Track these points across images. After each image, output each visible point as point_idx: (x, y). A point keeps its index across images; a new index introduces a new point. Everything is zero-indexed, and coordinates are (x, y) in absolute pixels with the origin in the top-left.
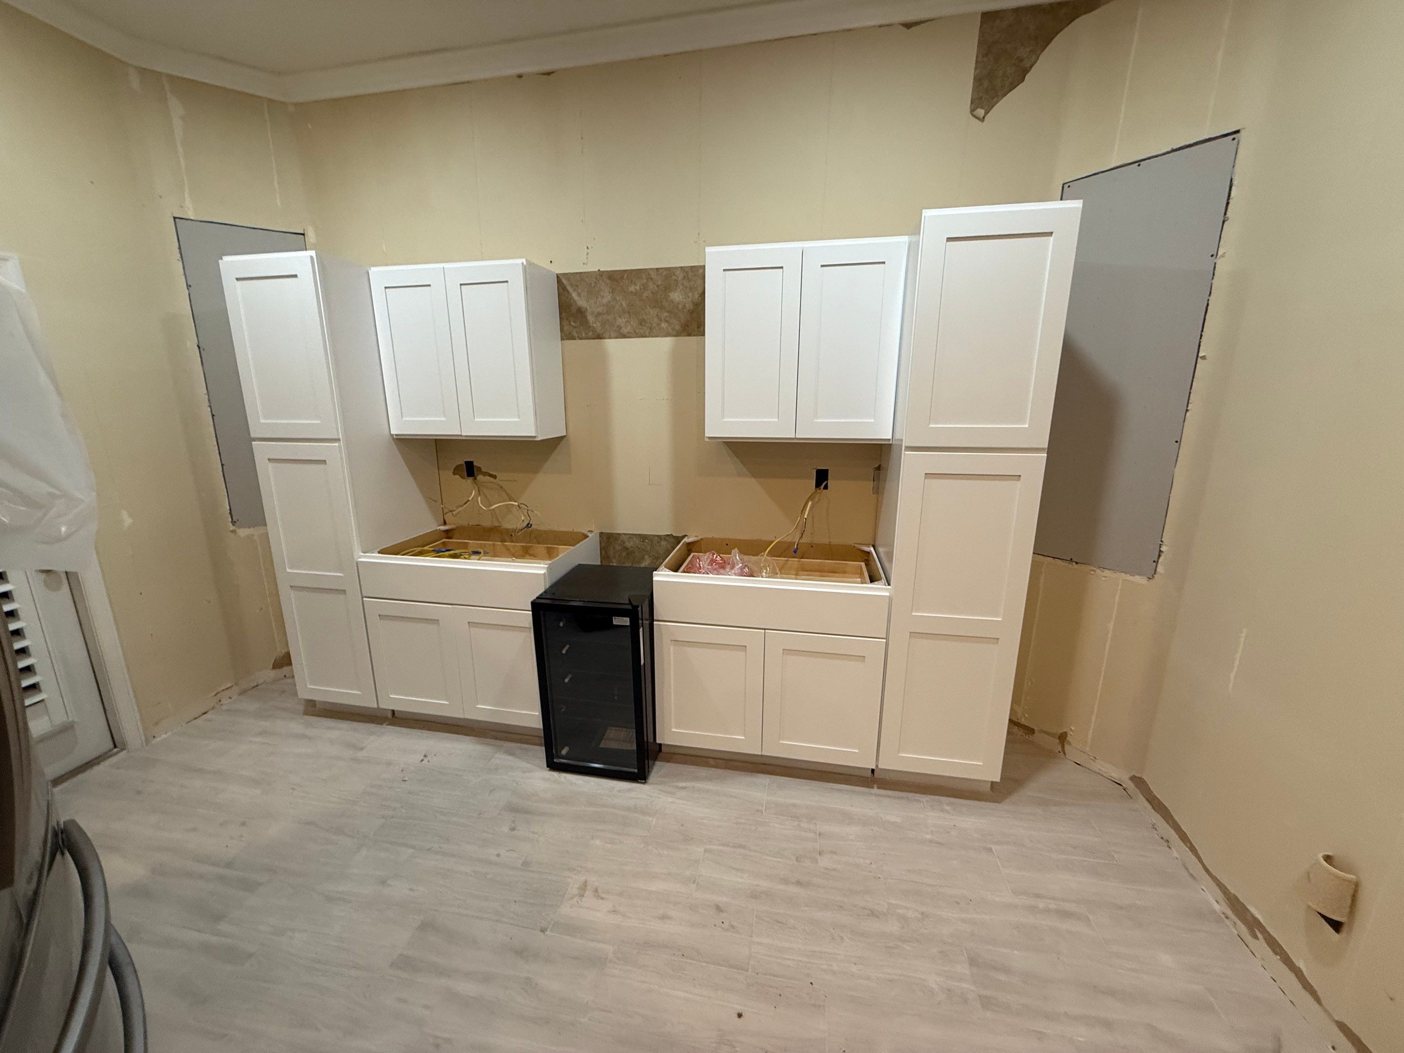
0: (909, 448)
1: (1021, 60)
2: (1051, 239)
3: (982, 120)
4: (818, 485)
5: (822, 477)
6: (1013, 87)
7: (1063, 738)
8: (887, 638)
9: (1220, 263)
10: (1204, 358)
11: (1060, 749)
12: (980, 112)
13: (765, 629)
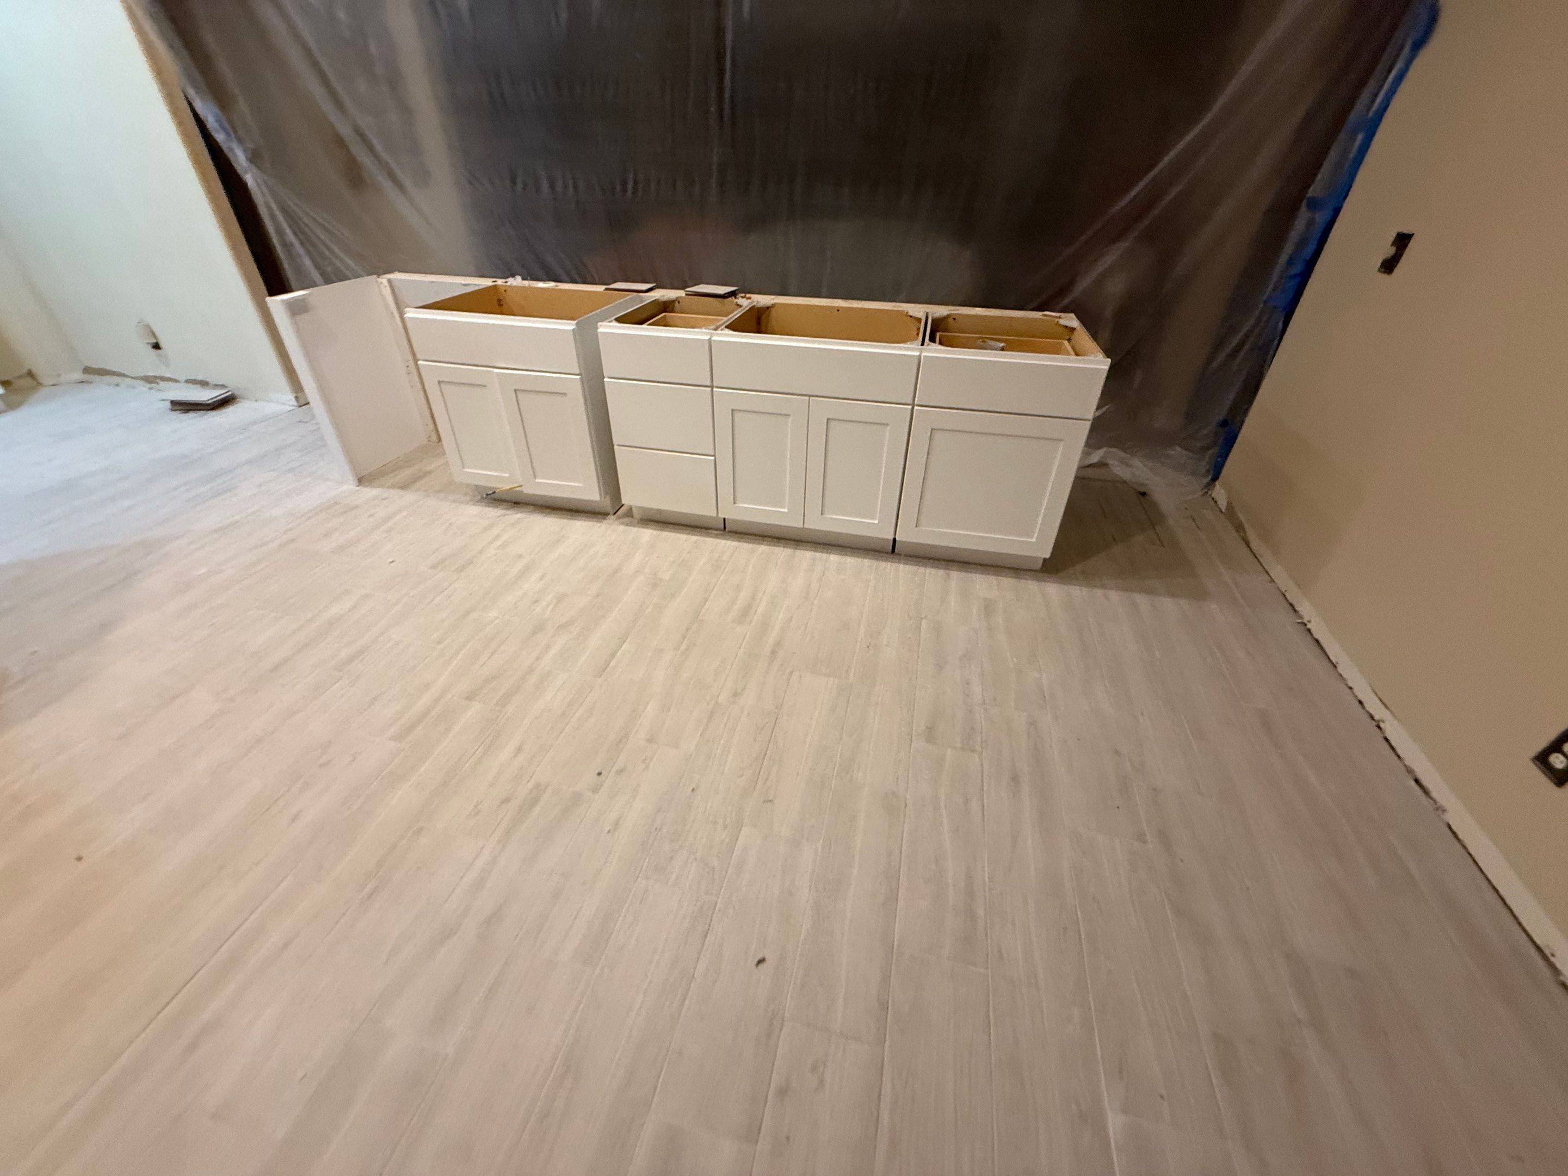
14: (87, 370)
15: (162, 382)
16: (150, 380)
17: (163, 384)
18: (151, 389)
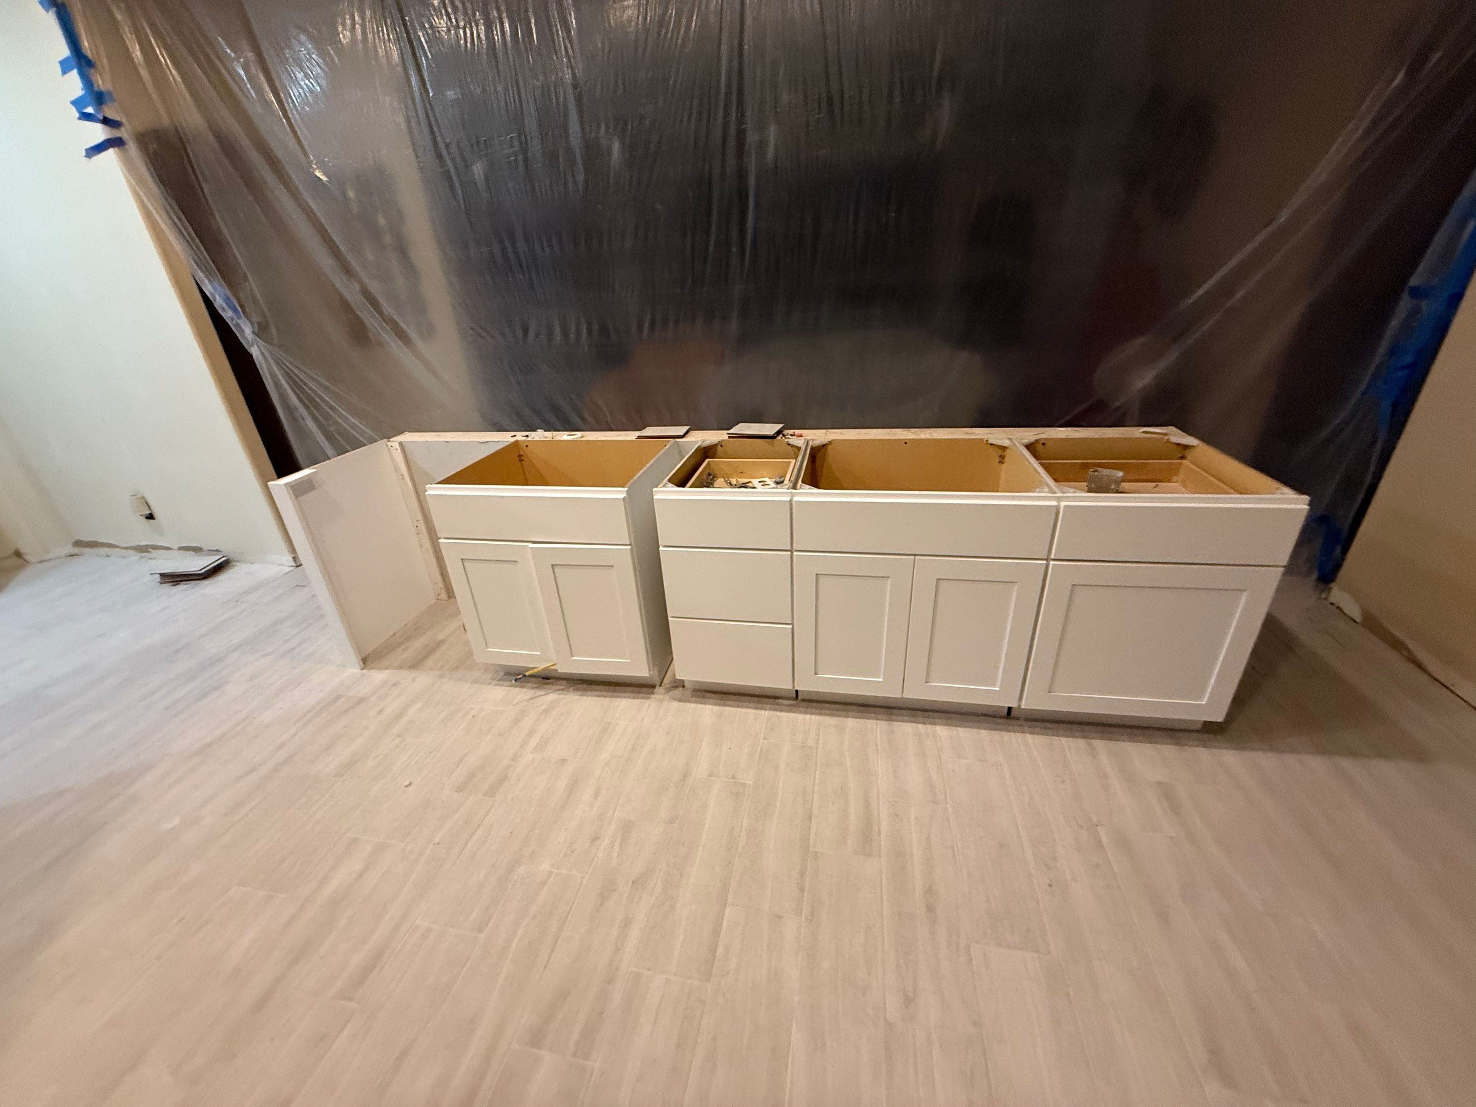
14: (78, 543)
15: (154, 551)
16: (142, 549)
17: (155, 553)
18: (141, 557)
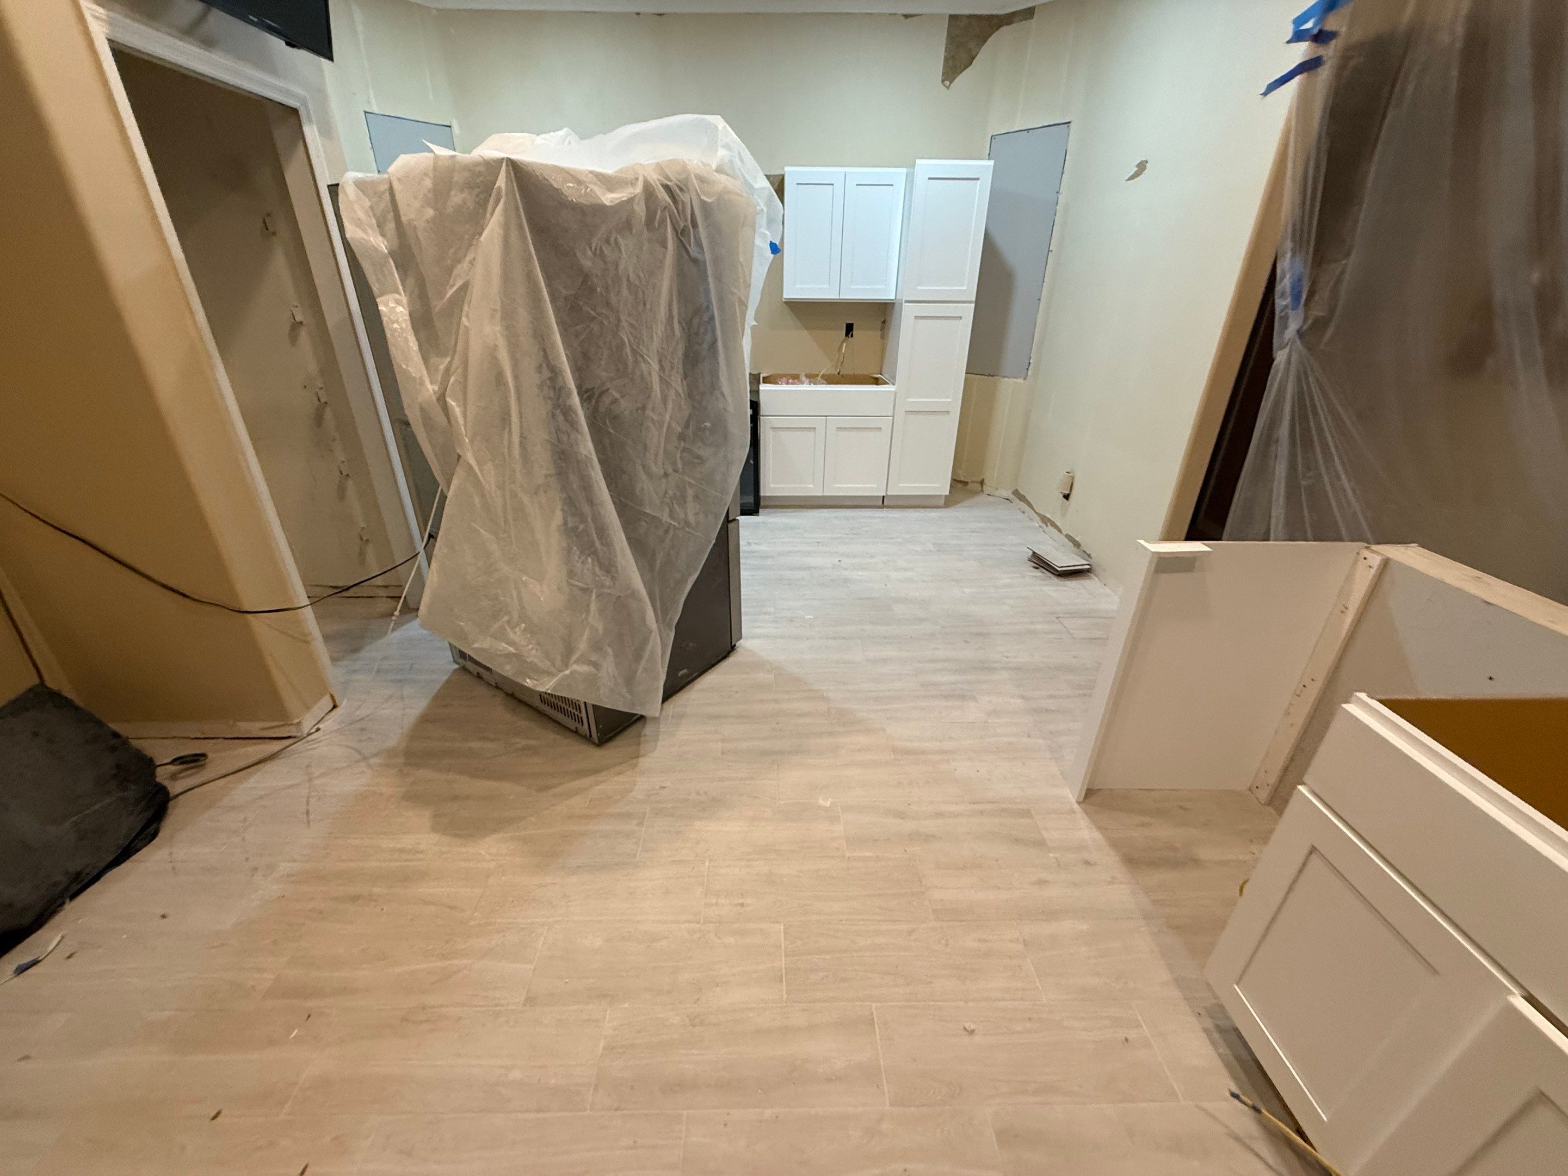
0: (906, 302)
1: (970, 50)
2: (979, 182)
3: (948, 88)
4: (847, 335)
5: (849, 329)
6: (966, 67)
7: (982, 483)
8: (893, 416)
9: (1060, 196)
10: (1051, 251)
11: (980, 488)
12: (947, 83)
13: (826, 416)
15: (1050, 527)
16: (1044, 520)
17: (1048, 530)
18: (1037, 526)
